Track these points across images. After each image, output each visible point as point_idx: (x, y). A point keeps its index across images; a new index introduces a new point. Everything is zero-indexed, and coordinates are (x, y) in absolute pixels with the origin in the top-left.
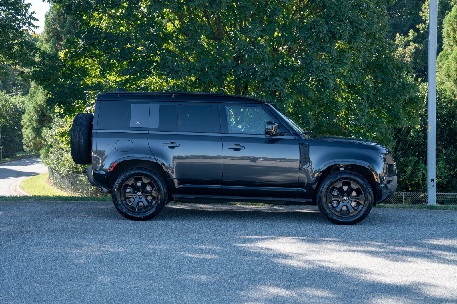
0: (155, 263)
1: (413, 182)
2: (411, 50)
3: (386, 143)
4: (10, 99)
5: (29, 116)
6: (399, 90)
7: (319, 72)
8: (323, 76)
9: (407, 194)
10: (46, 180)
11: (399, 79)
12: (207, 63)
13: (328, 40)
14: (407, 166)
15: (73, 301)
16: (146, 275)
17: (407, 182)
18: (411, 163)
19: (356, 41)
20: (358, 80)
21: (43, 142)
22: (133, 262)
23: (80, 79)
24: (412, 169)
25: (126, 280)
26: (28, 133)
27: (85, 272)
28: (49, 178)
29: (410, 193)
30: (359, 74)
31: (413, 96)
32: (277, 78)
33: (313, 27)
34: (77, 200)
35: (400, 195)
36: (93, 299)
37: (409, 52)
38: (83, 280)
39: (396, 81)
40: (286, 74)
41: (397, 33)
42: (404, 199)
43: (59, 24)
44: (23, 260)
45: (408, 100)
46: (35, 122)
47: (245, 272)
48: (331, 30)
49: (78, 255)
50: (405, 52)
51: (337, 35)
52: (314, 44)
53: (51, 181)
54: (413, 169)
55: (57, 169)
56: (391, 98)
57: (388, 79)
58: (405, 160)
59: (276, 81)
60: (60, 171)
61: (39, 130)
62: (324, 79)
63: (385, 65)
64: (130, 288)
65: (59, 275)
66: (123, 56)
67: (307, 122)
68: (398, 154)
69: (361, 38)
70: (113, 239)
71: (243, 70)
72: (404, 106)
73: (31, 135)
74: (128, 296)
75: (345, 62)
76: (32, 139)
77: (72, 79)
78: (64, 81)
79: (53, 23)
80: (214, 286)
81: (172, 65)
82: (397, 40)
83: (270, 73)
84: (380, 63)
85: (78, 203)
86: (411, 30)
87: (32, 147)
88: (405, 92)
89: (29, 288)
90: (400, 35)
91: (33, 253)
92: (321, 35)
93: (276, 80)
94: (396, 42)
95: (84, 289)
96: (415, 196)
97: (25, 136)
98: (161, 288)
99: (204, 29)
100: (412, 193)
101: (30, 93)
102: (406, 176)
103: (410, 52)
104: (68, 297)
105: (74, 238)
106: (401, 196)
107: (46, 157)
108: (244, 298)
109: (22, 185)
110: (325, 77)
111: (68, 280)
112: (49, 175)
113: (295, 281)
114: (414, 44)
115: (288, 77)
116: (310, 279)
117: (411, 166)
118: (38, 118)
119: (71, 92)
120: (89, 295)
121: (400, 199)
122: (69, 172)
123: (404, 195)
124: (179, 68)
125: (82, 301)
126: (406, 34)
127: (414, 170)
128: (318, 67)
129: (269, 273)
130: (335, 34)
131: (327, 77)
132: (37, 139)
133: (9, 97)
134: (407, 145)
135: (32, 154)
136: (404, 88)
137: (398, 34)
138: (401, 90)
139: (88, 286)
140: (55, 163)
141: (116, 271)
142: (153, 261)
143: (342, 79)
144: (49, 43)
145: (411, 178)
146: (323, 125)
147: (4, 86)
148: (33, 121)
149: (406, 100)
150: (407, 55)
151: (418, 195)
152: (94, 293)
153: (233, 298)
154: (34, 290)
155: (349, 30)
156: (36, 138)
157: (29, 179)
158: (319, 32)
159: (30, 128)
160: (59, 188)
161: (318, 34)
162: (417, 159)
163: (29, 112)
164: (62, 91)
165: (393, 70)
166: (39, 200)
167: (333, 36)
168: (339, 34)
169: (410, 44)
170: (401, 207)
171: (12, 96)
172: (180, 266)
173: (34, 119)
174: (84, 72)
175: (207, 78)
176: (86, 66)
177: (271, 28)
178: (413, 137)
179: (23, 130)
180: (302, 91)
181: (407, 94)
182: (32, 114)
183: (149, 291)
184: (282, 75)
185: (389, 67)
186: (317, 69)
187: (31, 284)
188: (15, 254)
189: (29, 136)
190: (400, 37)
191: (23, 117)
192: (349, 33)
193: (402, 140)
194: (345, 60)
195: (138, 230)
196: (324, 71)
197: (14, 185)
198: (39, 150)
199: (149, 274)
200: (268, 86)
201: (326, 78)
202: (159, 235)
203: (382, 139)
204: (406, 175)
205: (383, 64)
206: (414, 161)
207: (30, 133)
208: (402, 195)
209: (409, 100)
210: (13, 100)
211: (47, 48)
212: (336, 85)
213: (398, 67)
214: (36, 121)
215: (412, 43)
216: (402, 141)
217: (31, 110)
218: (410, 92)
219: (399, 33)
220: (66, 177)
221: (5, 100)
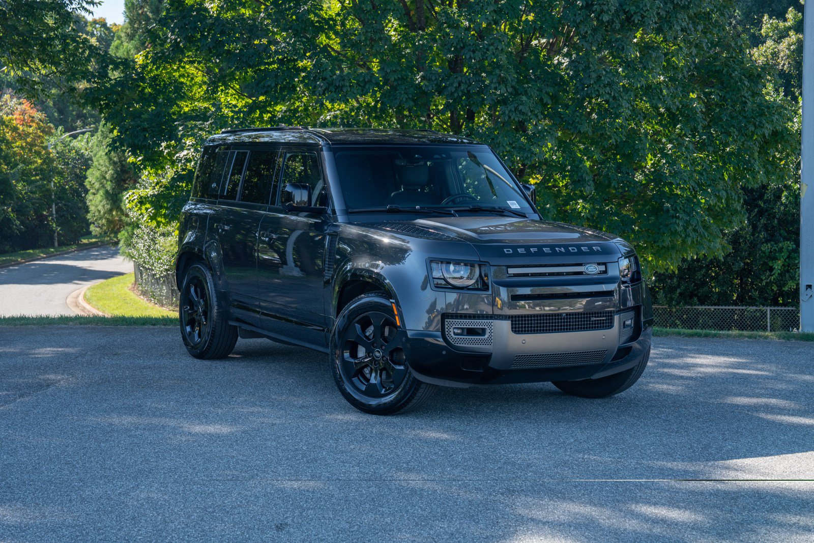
0: (269, 443)
1: (786, 289)
2: (790, 45)
3: (729, 217)
4: (70, 141)
5: (99, 172)
6: (752, 117)
7: (602, 85)
8: (608, 93)
9: (774, 310)
10: (130, 285)
11: (753, 96)
12: (395, 72)
13: (618, 26)
14: (775, 259)
15: (100, 517)
16: (249, 467)
17: (775, 288)
18: (783, 254)
19: (670, 28)
20: (676, 100)
21: (124, 218)
22: (230, 442)
23: (171, 102)
24: (783, 265)
25: (208, 477)
26: (97, 202)
27: (136, 461)
28: (136, 282)
29: (780, 308)
30: (676, 89)
31: (779, 128)
32: (524, 98)
33: (590, 2)
34: (154, 325)
35: (762, 312)
36: (138, 513)
37: (787, 49)
38: (129, 476)
39: (747, 100)
40: (541, 91)
41: (766, 15)
42: (768, 320)
43: (150, 6)
44: (29, 437)
45: (769, 134)
46: (109, 183)
47: (434, 460)
48: (624, 7)
49: (132, 428)
50: (778, 50)
51: (635, 16)
52: (591, 34)
53: (138, 287)
54: (786, 264)
55: (147, 266)
56: (736, 133)
57: (733, 97)
58: (771, 248)
59: (522, 103)
60: (153, 270)
61: (117, 196)
62: (611, 100)
63: (727, 72)
64: (212, 492)
65: (88, 467)
66: (245, 60)
67: (579, 180)
68: (758, 236)
69: (680, 21)
70: (203, 397)
71: (460, 85)
72: (761, 147)
73: (103, 206)
74: (205, 509)
75: (650, 67)
76: (105, 213)
77: (156, 104)
78: (142, 107)
79: (139, 4)
80: (371, 490)
81: (331, 77)
82: (764, 27)
83: (510, 90)
84: (718, 68)
85: (155, 329)
86: (790, 9)
87: (105, 228)
88: (764, 122)
89: (26, 491)
90: (770, 18)
91: (49, 424)
92: (606, 18)
93: (522, 101)
94: (762, 31)
95: (126, 494)
96: (789, 315)
97: (92, 208)
98: (270, 493)
99: (390, 9)
100: (783, 308)
101: (101, 131)
102: (772, 278)
103: (789, 49)
104: (93, 510)
105: (131, 396)
106: (764, 314)
107: (129, 245)
108: (423, 513)
109: (89, 294)
110: (613, 95)
111: (101, 477)
112: (135, 276)
113: (526, 478)
114: (796, 34)
115: (543, 97)
116: (554, 476)
117: (782, 259)
118: (115, 176)
119: (153, 127)
120: (132, 505)
121: (762, 320)
122: (169, 271)
123: (768, 312)
124: (344, 80)
125: (116, 518)
126: (782, 16)
127: (789, 265)
128: (599, 77)
129: (480, 464)
130: (632, 16)
131: (616, 95)
132: (114, 213)
133: (69, 139)
134: (776, 221)
135: (106, 239)
136: (762, 114)
137: (766, 17)
138: (757, 117)
139: (136, 488)
140: (144, 255)
141: (194, 460)
142: (266, 440)
143: (644, 98)
144: (132, 39)
145: (782, 280)
146: (609, 186)
147: (61, 119)
148: (107, 180)
149: (767, 135)
150: (782, 54)
151: (794, 313)
152: (143, 501)
153: (401, 512)
154: (34, 495)
155: (659, 8)
156: (111, 210)
157: (102, 283)
158: (602, 11)
159: (102, 194)
160: (151, 300)
161: (599, 15)
162: (794, 246)
163: (99, 164)
164: (139, 126)
165: (741, 80)
166: (86, 324)
167: (629, 19)
168: (639, 14)
169: (789, 35)
170: (747, 337)
171: (75, 137)
172: (314, 450)
173: (108, 176)
174: (179, 91)
175: (396, 99)
176: (182, 80)
177: (512, 7)
178: (786, 206)
179: (90, 197)
180: (571, 122)
181: (767, 125)
182: (104, 169)
183: (246, 499)
184: (532, 93)
185: (733, 74)
186: (598, 80)
187: (31, 483)
188: (17, 425)
189: (100, 208)
190: (771, 21)
191: (89, 172)
192: (658, 14)
193: (767, 211)
194: (650, 63)
195: (253, 380)
196: (610, 85)
197: (75, 294)
198: (116, 232)
199: (253, 465)
200: (507, 112)
201: (614, 98)
202: (290, 390)
203: (722, 210)
204: (772, 276)
205: (723, 69)
206: (787, 249)
207: (101, 201)
208: (766, 312)
209: (772, 135)
210: (75, 143)
211: (130, 50)
212: (634, 110)
213: (750, 76)
214: (111, 181)
215: (791, 33)
216: (766, 214)
217: (101, 162)
218: (773, 121)
219: (768, 15)
220: (164, 281)
221: (63, 144)
